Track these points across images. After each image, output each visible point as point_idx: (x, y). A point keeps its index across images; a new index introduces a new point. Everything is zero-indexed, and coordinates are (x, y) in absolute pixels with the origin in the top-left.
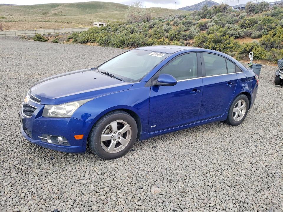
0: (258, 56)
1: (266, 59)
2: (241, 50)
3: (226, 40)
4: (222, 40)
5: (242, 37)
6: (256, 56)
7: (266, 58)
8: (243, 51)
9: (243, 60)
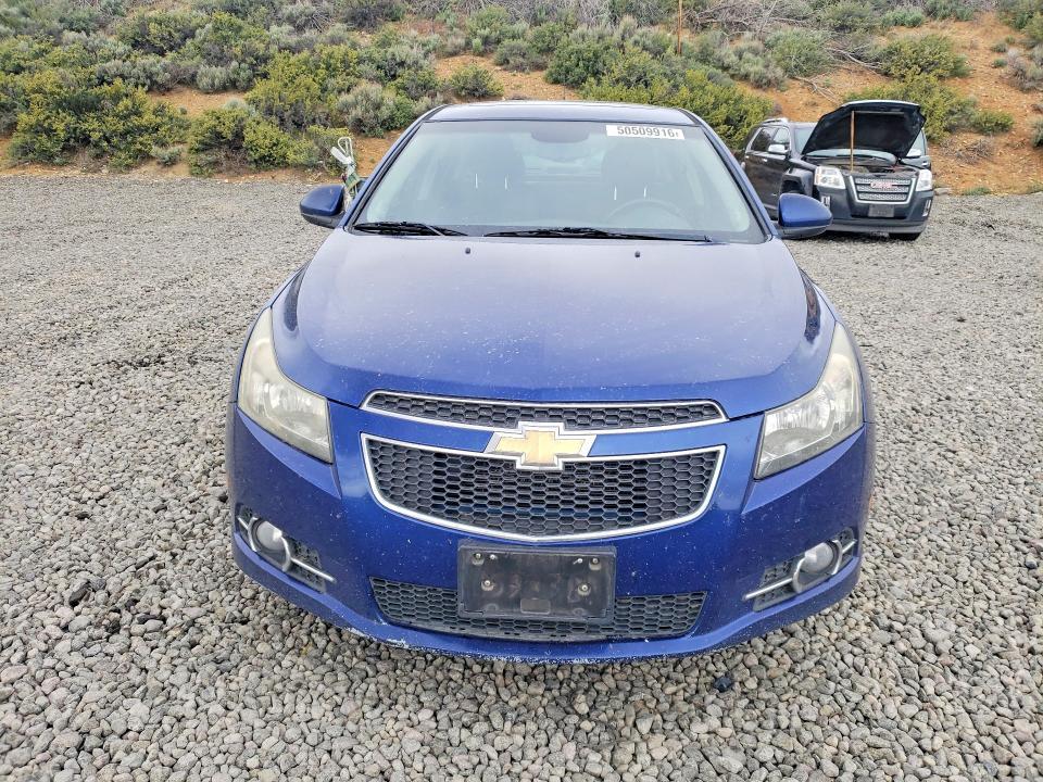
0: (271, 155)
1: (302, 165)
2: (200, 138)
3: (116, 98)
4: (99, 98)
5: (163, 85)
6: (264, 157)
7: (301, 159)
8: (208, 141)
9: (221, 172)
